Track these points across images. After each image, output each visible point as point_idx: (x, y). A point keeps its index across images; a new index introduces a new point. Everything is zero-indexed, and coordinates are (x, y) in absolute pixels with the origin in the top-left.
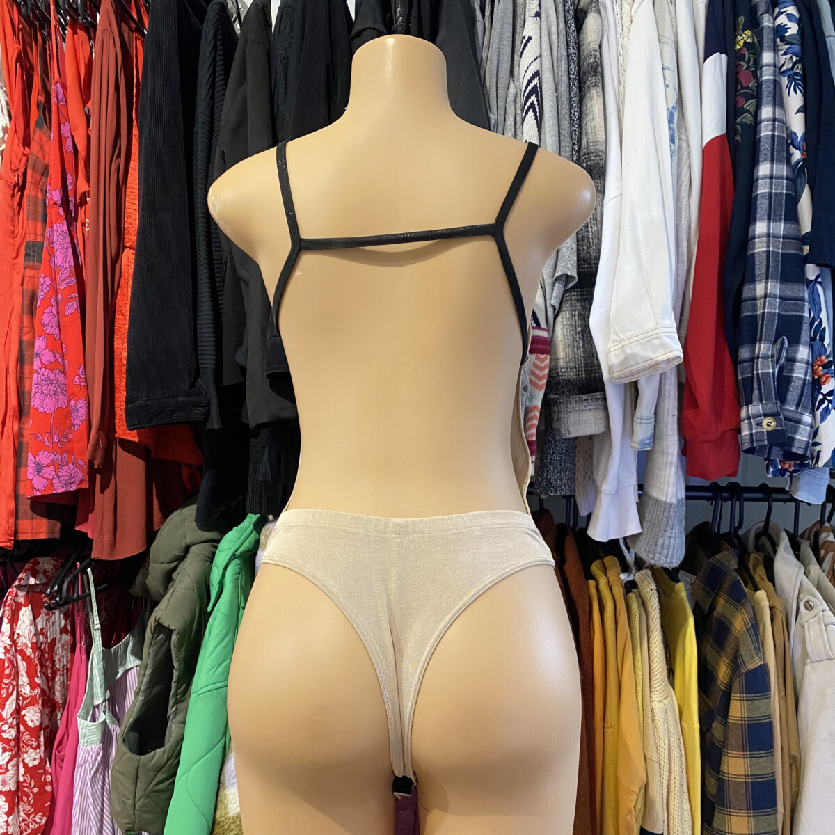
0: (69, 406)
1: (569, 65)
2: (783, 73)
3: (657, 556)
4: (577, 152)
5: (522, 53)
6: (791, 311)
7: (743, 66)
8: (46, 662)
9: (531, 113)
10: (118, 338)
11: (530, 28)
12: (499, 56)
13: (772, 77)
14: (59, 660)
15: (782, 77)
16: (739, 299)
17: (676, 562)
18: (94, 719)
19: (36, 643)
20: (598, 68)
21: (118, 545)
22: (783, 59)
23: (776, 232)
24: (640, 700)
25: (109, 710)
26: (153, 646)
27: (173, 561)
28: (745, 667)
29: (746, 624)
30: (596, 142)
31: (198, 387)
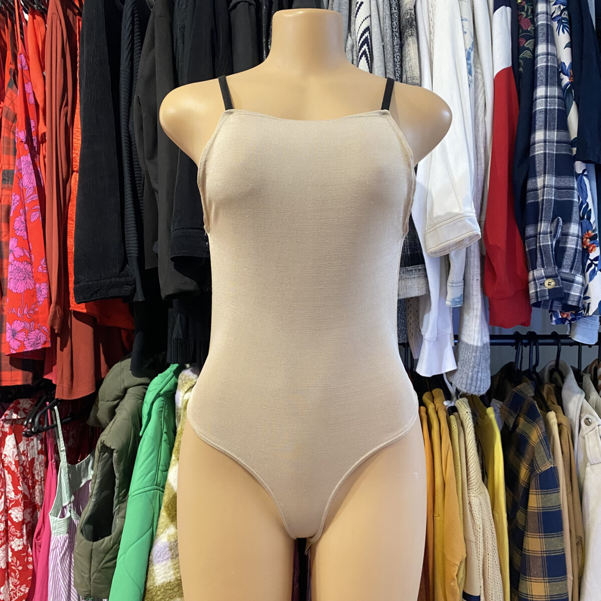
0: (35, 288)
1: (392, 22)
2: (553, 19)
3: (468, 386)
5: (357, 14)
6: (564, 197)
7: (523, 15)
8: (27, 474)
9: (364, 58)
10: (70, 238)
13: (545, 22)
14: (38, 473)
15: (554, 22)
16: (524, 190)
17: (484, 391)
18: (63, 516)
19: (19, 461)
20: (413, 22)
21: (74, 389)
22: (554, 8)
23: (551, 138)
24: (460, 496)
25: (74, 509)
26: (101, 461)
27: (115, 400)
28: (539, 469)
29: (540, 436)
30: (413, 77)
31: (126, 270)
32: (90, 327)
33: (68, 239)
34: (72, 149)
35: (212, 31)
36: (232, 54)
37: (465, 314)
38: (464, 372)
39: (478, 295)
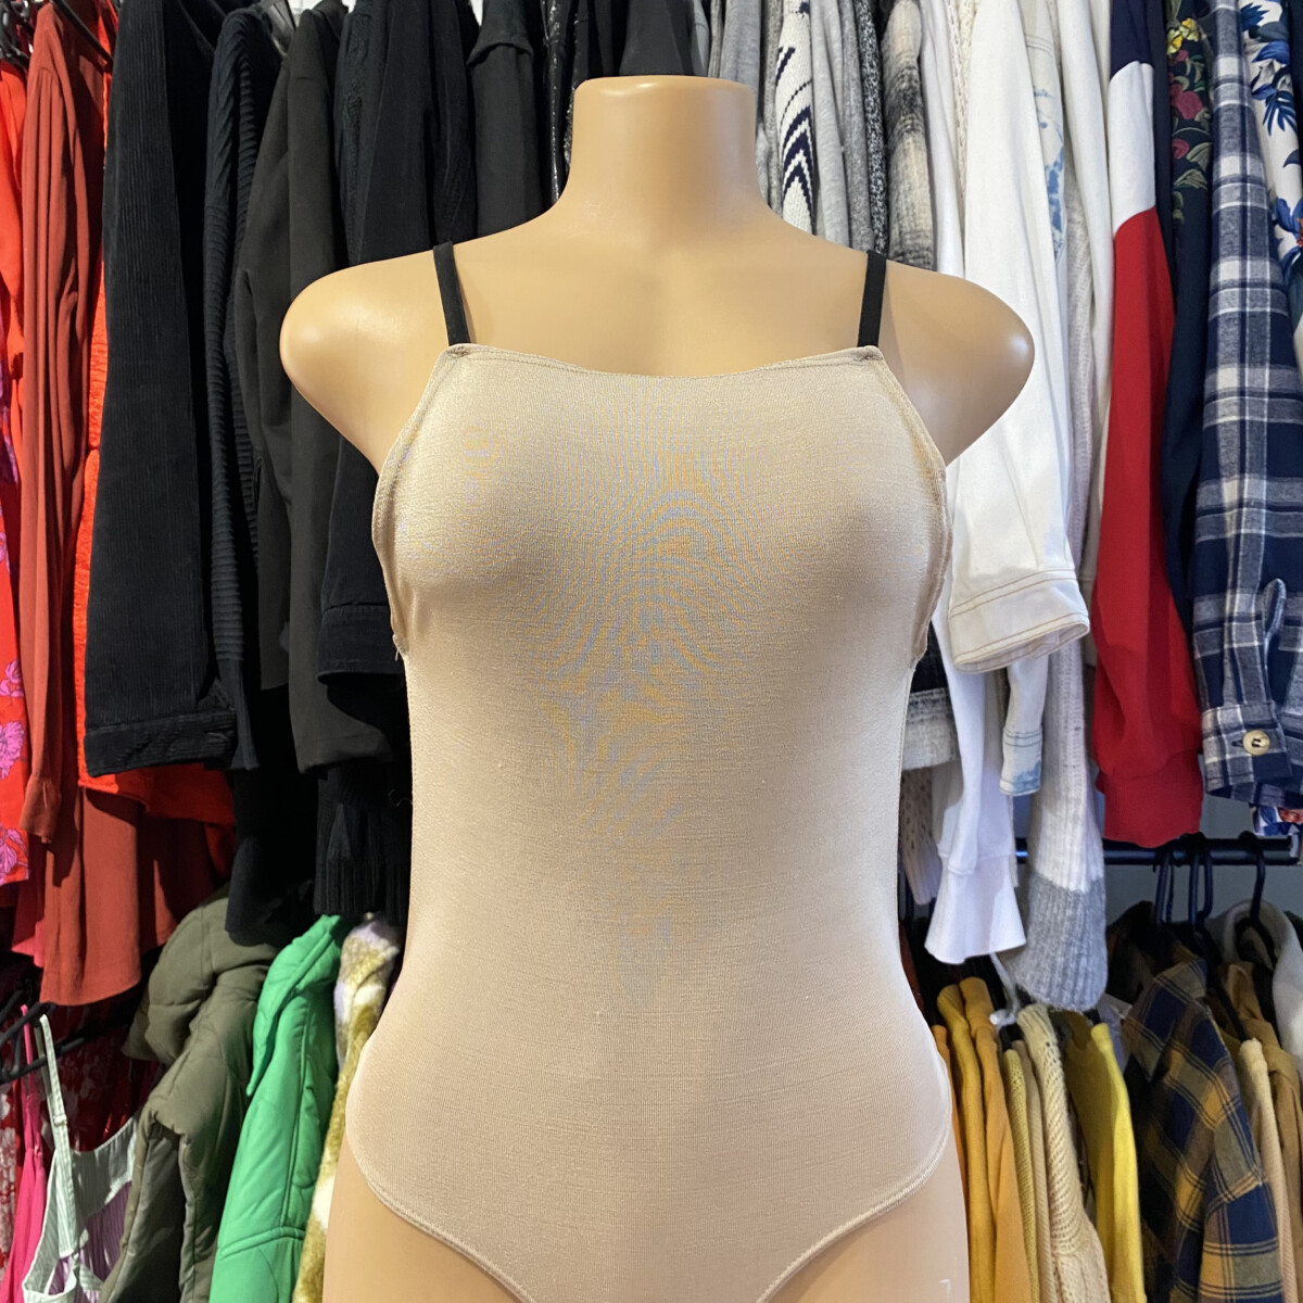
1: (864, 97)
2: (1256, 94)
3: (1055, 991)
4: (883, 251)
5: (778, 77)
6: (1289, 530)
7: (1182, 84)
9: (796, 184)
10: (78, 609)
11: (791, 33)
13: (1236, 102)
15: (1256, 101)
16: (1190, 511)
17: (1092, 1000)
18: (59, 1286)
20: (916, 99)
21: (87, 977)
22: (1256, 68)
23: (1255, 386)
24: (1033, 1254)
25: (87, 1265)
26: (150, 1160)
27: (188, 1001)
28: (1226, 1192)
29: (1227, 1107)
30: (915, 232)
31: (213, 694)
32: (128, 825)
33: (75, 612)
34: (88, 393)
35: (427, 117)
36: (475, 170)
37: (1044, 807)
38: (1046, 953)
39: (1079, 766)
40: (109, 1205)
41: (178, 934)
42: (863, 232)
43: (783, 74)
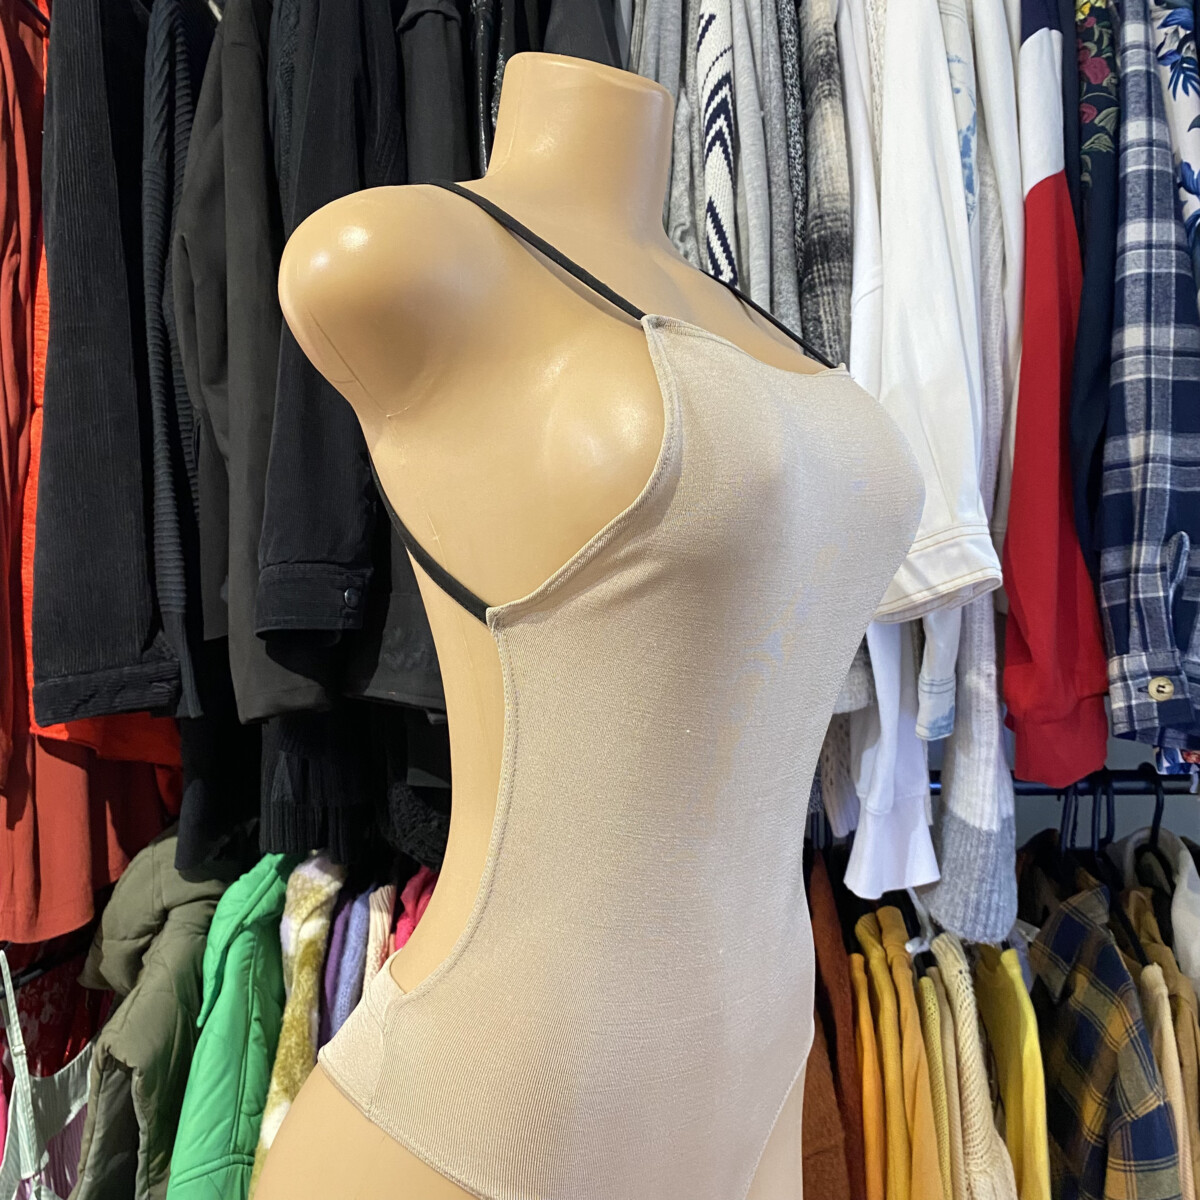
1: (783, 62)
2: (1162, 60)
3: (969, 925)
4: (802, 214)
5: (700, 43)
6: (1195, 485)
7: (1090, 50)
9: (717, 149)
12: (658, 51)
13: (1143, 68)
15: (1161, 67)
16: (1098, 466)
17: (1003, 933)
20: (833, 65)
21: (41, 916)
22: (1161, 34)
23: (1161, 345)
24: (947, 1172)
25: (49, 1185)
26: (104, 1091)
27: (140, 936)
28: (1130, 1112)
29: (1130, 1031)
30: (834, 195)
31: (157, 646)
32: (78, 769)
33: (24, 566)
34: (33, 353)
35: (357, 82)
36: (405, 139)
37: (958, 751)
38: (959, 889)
39: (991, 711)
40: (70, 1124)
41: (130, 872)
42: (782, 195)
43: (703, 41)
